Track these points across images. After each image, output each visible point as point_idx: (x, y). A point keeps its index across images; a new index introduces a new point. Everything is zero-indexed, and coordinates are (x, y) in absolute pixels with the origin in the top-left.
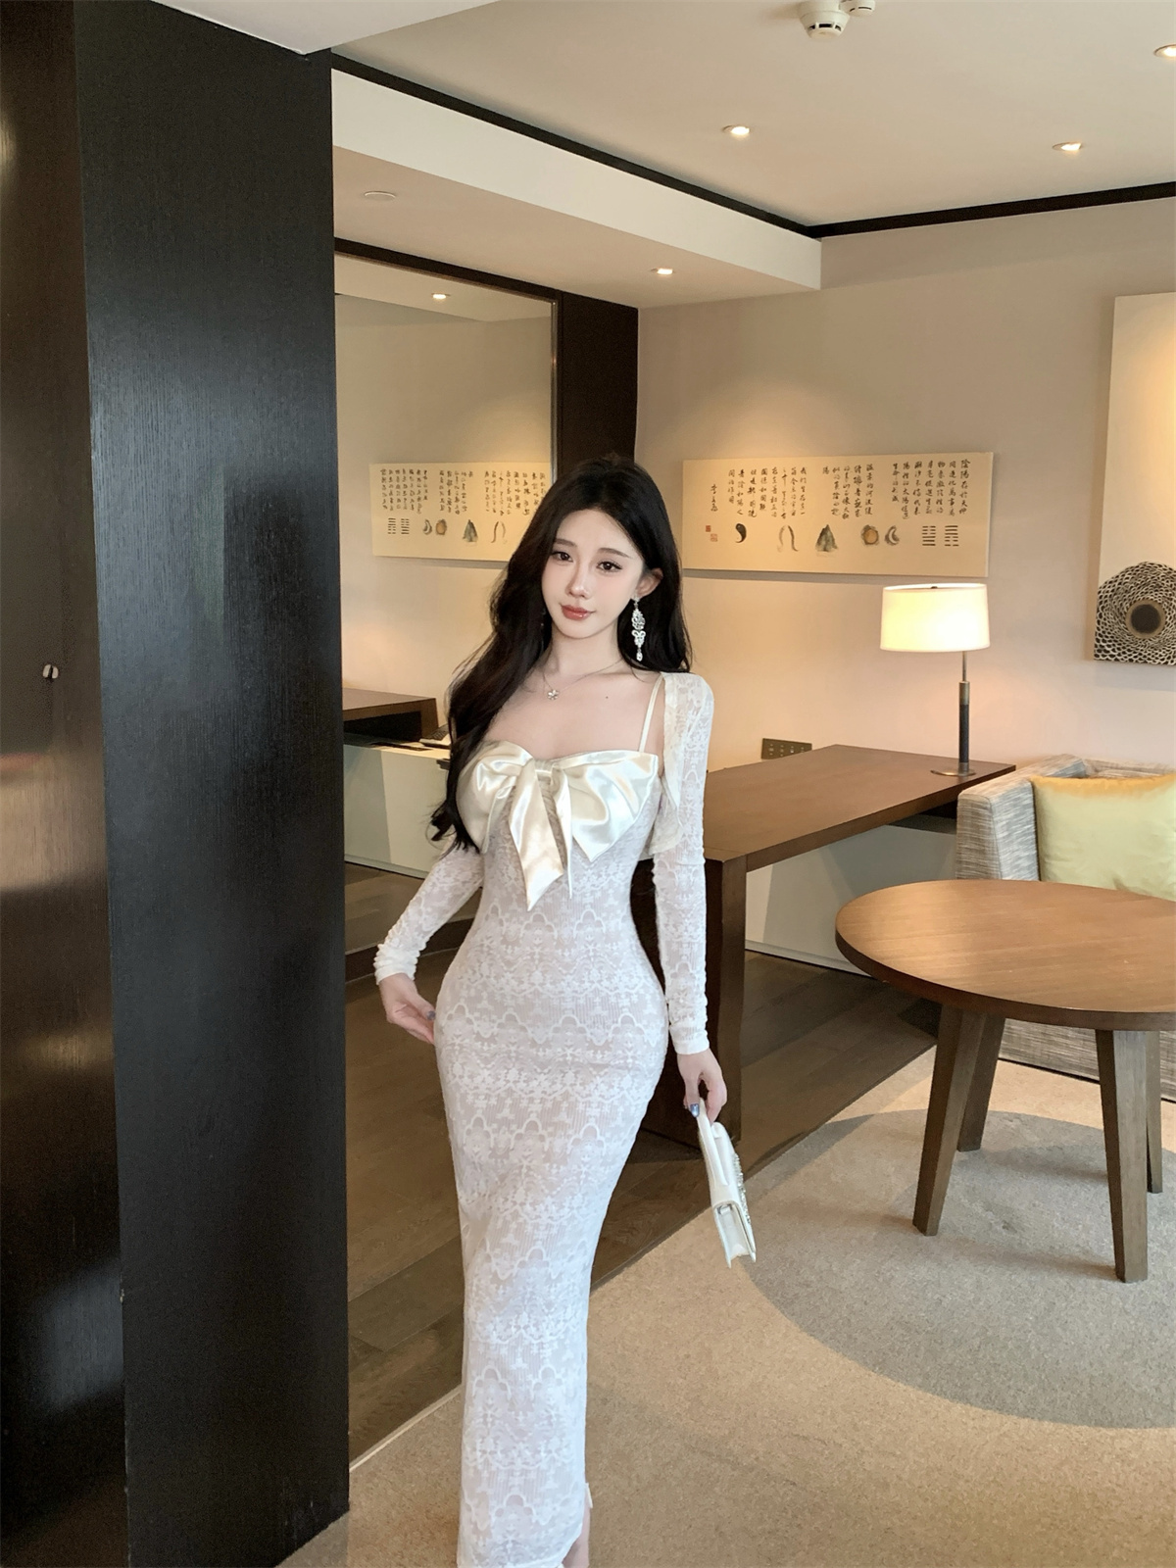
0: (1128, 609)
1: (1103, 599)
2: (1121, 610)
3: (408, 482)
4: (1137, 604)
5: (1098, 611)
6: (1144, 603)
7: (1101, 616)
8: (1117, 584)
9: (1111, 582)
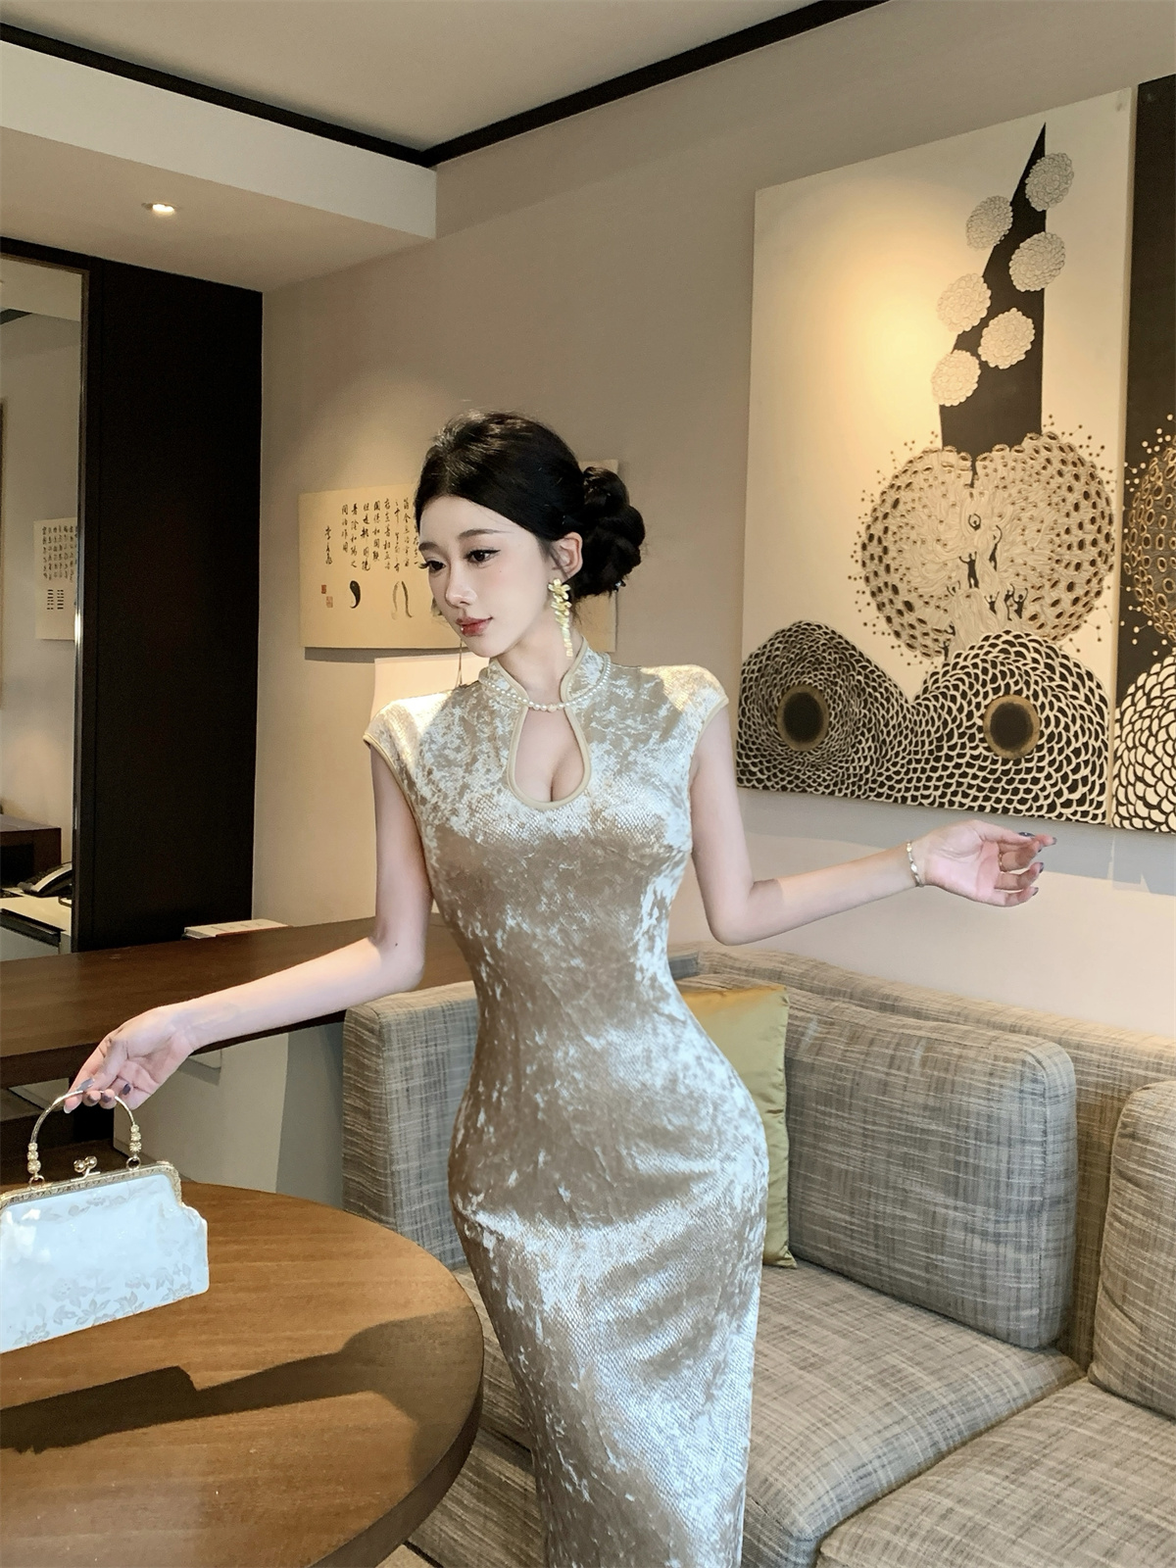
0: (779, 700)
1: (747, 684)
2: (770, 704)
4: (792, 692)
5: (740, 704)
6: (799, 690)
7: (743, 713)
8: (764, 658)
9: (757, 656)
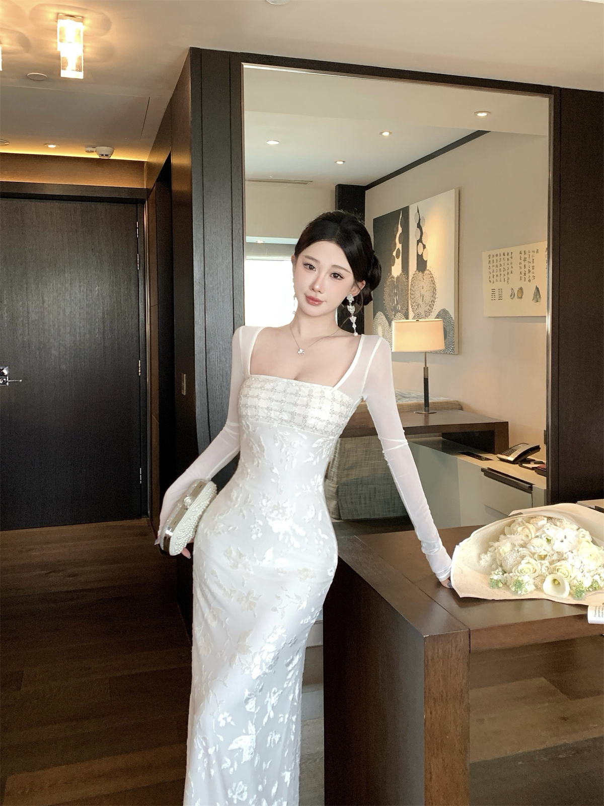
3: (502, 263)
